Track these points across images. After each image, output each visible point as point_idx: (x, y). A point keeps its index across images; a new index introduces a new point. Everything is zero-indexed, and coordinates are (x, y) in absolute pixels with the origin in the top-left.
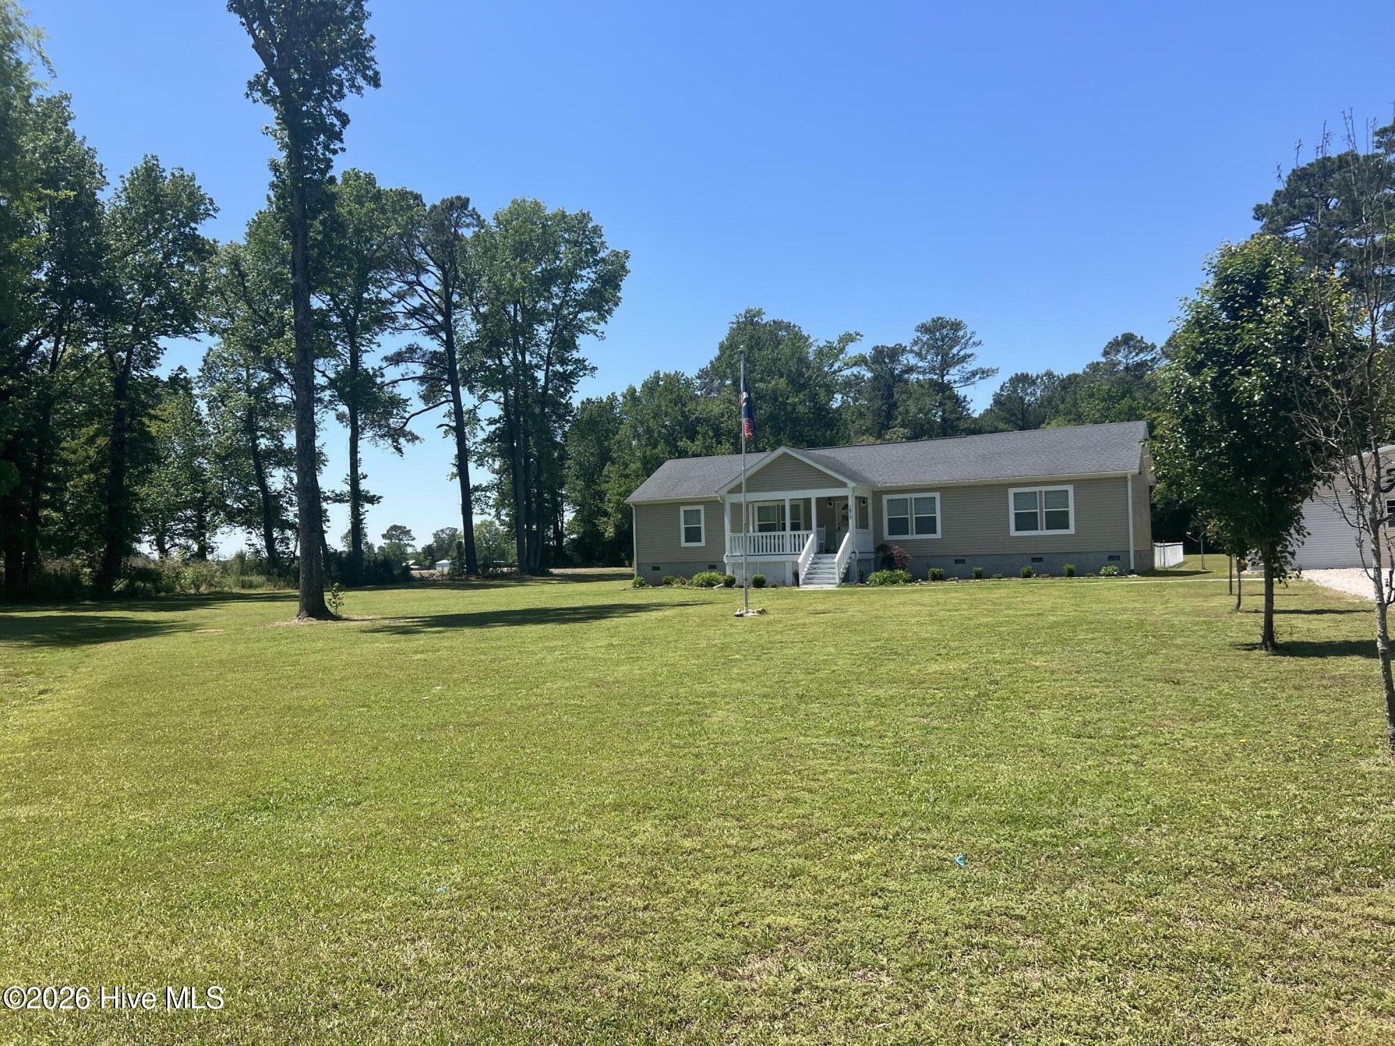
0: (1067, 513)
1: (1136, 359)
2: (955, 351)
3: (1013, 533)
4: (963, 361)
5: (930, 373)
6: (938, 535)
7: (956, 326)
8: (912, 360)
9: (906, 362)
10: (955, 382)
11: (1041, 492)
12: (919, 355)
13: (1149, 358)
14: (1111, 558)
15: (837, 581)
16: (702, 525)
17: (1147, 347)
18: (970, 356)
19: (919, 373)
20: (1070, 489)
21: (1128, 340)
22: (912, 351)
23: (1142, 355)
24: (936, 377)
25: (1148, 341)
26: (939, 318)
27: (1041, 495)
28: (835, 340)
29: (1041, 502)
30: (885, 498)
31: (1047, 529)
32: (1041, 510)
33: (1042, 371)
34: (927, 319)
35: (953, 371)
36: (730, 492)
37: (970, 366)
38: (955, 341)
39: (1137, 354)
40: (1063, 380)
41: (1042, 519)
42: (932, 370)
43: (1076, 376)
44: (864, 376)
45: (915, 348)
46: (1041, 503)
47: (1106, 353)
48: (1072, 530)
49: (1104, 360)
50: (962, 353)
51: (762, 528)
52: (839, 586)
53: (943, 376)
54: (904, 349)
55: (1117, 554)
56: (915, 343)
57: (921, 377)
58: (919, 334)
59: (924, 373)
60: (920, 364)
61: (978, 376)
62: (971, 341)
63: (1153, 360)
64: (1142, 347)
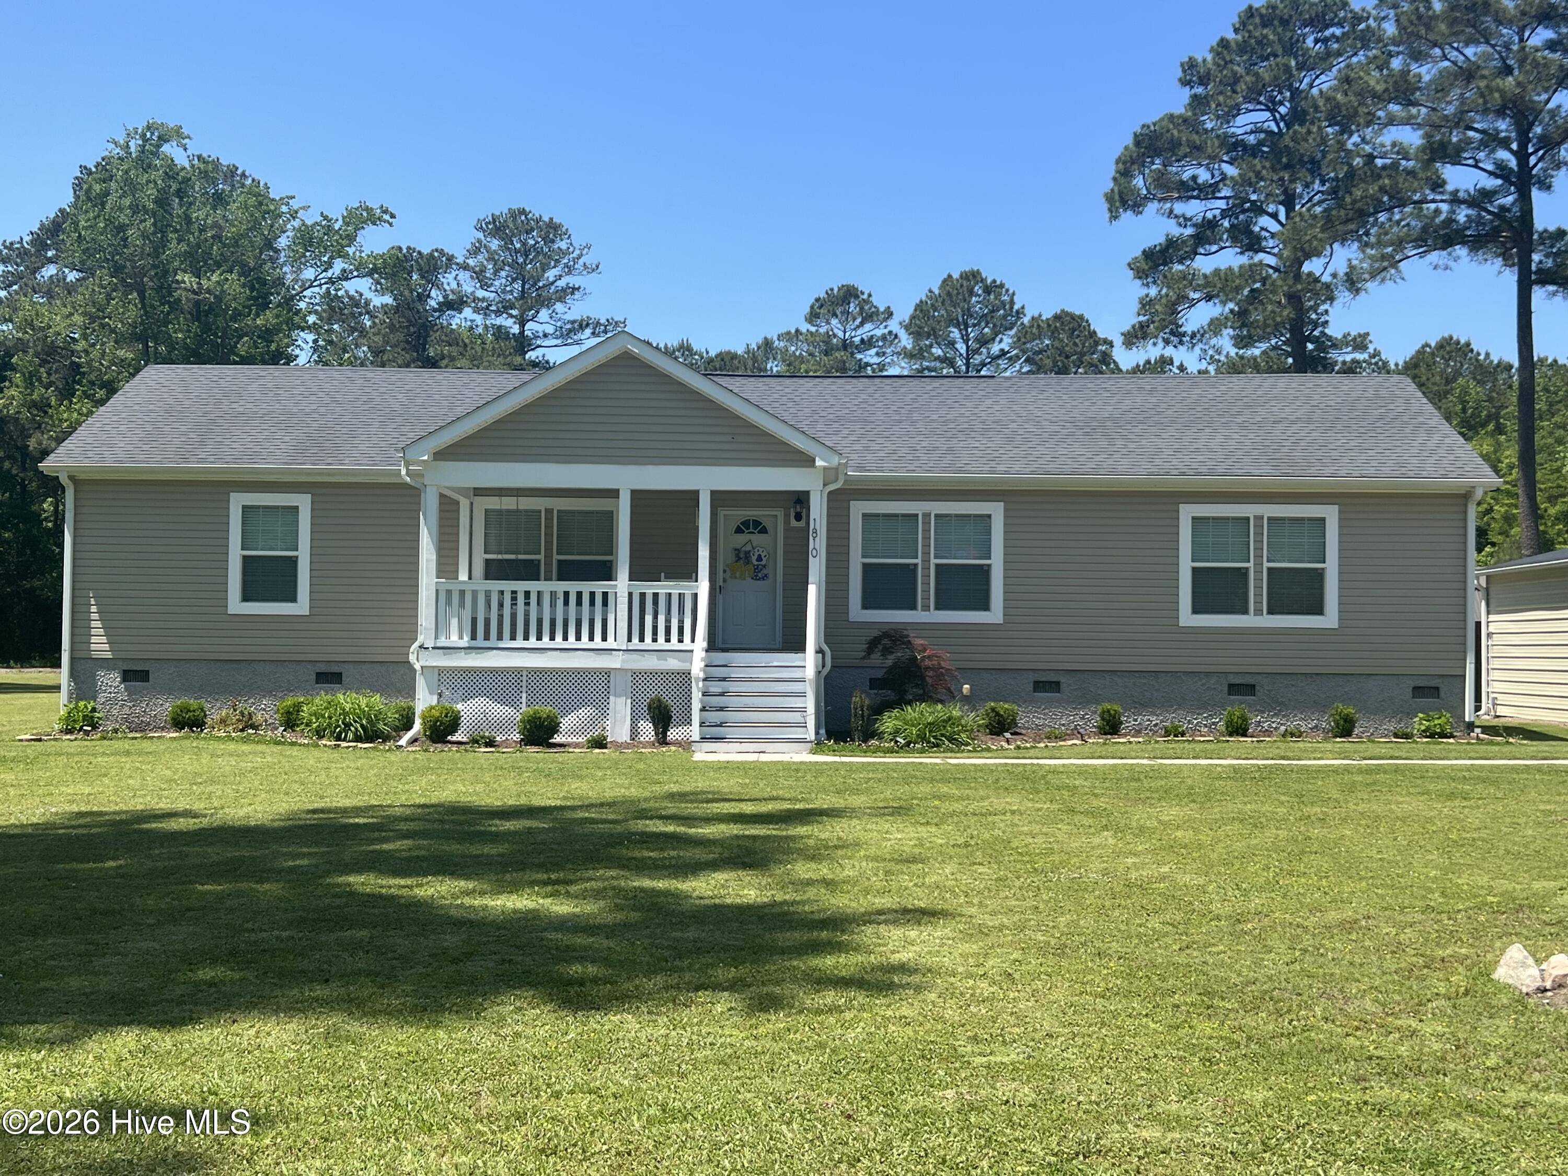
0: (1319, 575)
1: (859, 332)
2: (551, 274)
3: (1187, 618)
4: (561, 299)
5: (498, 313)
6: (995, 615)
7: (552, 230)
8: (469, 286)
9: (454, 285)
10: (545, 335)
11: (1259, 518)
12: (479, 275)
13: (879, 332)
14: (1418, 691)
15: (811, 736)
16: (303, 555)
17: (877, 313)
18: (575, 289)
19: (476, 310)
20: (1331, 514)
21: (849, 293)
22: (465, 267)
23: (868, 326)
24: (509, 322)
25: (880, 303)
26: (523, 212)
27: (1259, 526)
28: (337, 213)
29: (1259, 542)
30: (858, 509)
31: (1271, 612)
32: (1258, 564)
33: (673, 343)
34: (501, 208)
35: (544, 314)
36: (440, 455)
37: (573, 310)
38: (549, 259)
39: (862, 324)
40: (711, 361)
41: (1259, 587)
42: (505, 308)
43: (734, 356)
44: (367, 303)
45: (471, 262)
46: (1259, 549)
47: (813, 316)
48: (1330, 619)
49: (805, 327)
50: (561, 283)
51: (494, 571)
52: (818, 746)
53: (522, 323)
54: (450, 259)
55: (1433, 683)
56: (475, 251)
57: (479, 319)
58: (480, 235)
59: (485, 311)
60: (481, 293)
61: (588, 332)
62: (581, 261)
63: (884, 338)
64: (870, 315)
